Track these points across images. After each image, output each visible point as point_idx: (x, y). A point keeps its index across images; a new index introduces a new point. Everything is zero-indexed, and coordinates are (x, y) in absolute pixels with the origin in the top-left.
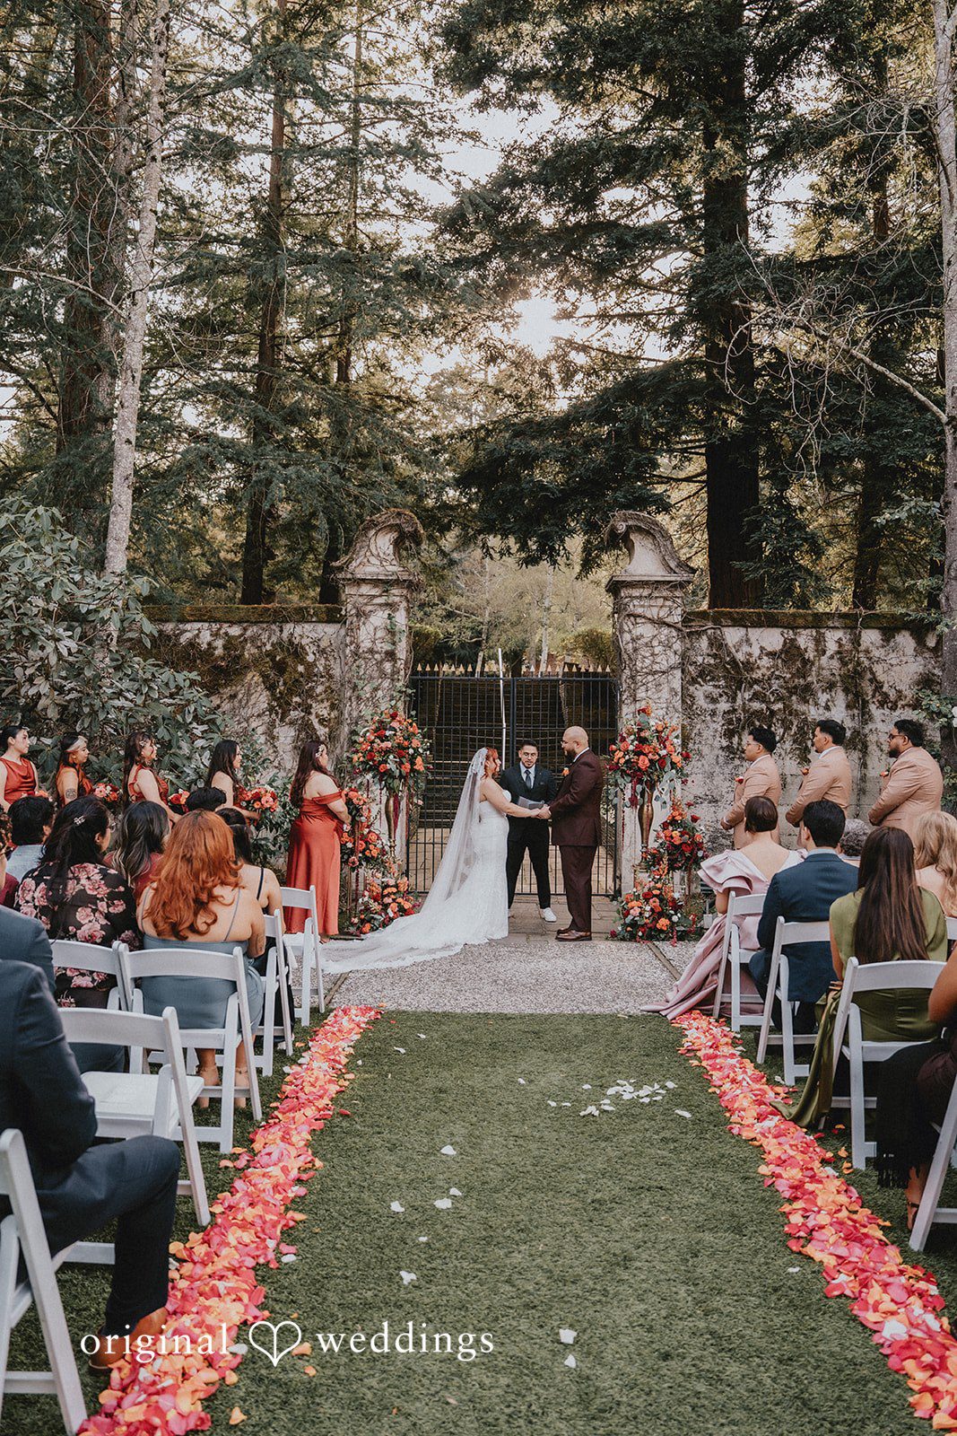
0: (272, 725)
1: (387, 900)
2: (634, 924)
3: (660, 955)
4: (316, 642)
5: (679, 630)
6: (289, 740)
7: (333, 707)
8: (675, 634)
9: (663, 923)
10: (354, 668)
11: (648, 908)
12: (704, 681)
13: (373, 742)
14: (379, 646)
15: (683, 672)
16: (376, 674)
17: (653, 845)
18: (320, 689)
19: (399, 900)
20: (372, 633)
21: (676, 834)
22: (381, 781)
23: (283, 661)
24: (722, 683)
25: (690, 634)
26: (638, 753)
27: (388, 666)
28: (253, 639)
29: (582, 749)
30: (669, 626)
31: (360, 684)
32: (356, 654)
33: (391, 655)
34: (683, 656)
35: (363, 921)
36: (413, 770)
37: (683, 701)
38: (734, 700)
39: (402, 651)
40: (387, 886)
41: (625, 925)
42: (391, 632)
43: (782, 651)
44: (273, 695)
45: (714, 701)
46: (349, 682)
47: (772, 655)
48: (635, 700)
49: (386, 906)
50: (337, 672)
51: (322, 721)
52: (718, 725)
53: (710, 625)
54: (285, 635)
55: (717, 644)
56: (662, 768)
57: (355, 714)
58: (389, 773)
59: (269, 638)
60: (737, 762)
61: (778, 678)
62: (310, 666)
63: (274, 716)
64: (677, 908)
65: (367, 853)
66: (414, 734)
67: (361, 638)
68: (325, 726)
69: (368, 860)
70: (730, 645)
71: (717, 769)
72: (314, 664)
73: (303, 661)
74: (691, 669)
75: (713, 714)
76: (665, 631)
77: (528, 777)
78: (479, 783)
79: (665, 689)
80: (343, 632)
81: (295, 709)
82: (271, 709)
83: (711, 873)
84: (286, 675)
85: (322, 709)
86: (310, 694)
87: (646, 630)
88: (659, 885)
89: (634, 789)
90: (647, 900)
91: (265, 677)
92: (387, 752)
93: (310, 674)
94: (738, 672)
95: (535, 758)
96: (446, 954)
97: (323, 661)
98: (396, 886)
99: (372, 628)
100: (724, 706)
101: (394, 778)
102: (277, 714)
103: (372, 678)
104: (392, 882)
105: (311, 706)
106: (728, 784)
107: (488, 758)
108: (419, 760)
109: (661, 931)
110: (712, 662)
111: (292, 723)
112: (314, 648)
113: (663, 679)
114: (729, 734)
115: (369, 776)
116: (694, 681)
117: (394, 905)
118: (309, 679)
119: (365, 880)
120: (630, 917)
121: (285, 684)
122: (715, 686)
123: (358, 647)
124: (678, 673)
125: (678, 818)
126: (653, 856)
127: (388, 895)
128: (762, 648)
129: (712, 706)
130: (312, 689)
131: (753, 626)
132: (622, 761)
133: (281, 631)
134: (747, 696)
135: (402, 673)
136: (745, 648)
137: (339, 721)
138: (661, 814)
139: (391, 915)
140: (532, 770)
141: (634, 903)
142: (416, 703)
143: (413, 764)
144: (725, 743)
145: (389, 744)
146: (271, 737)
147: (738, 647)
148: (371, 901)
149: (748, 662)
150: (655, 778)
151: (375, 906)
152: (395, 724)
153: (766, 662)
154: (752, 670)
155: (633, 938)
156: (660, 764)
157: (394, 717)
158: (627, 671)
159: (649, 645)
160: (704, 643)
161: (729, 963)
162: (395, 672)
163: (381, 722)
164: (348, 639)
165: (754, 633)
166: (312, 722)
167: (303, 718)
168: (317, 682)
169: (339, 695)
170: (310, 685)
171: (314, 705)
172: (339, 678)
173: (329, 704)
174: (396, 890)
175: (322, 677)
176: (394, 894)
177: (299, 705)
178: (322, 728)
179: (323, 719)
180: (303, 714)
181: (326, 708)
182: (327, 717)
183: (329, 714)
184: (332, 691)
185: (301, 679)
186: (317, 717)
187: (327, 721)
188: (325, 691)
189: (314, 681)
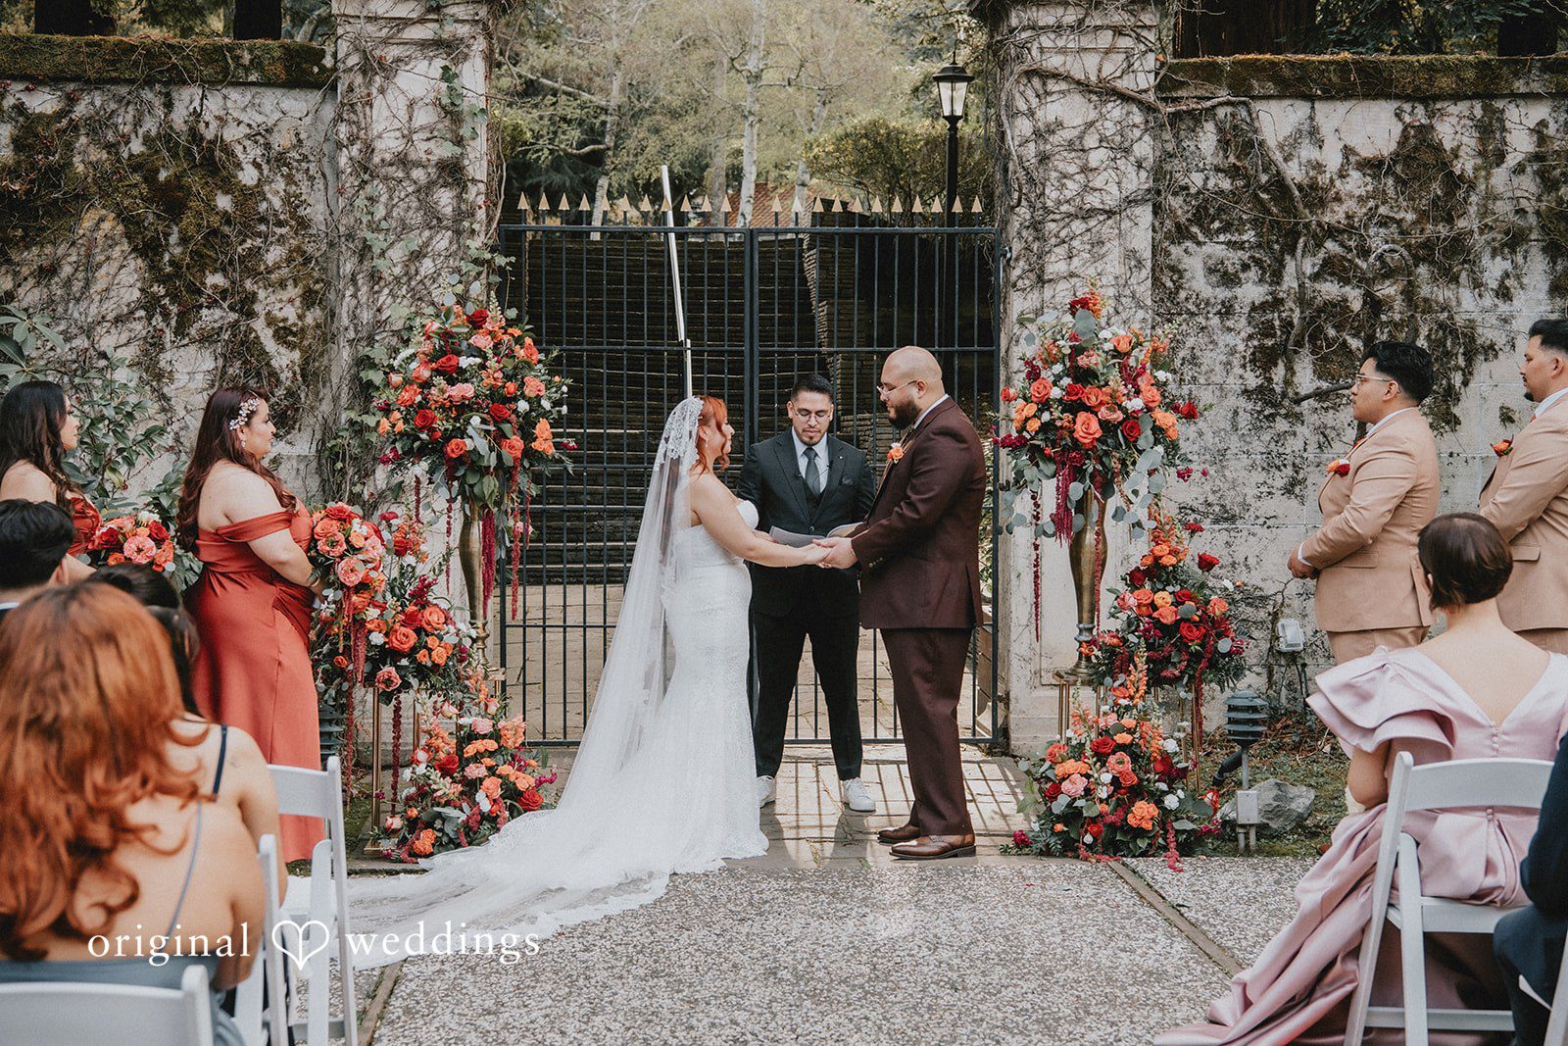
0: (154, 344)
1: (474, 771)
2: (1072, 815)
3: (1148, 894)
4: (261, 135)
5: (1148, 109)
6: (200, 381)
7: (310, 299)
8: (1138, 117)
9: (1143, 812)
10: (361, 202)
11: (1107, 778)
12: (1207, 232)
13: (426, 385)
14: (420, 149)
15: (1157, 210)
16: (416, 218)
17: (1108, 624)
18: (275, 254)
19: (505, 769)
20: (403, 114)
21: (1164, 598)
22: (450, 477)
23: (176, 183)
24: (1249, 236)
25: (1176, 117)
26: (1074, 406)
27: (445, 198)
28: (96, 126)
29: (932, 398)
30: (1124, 98)
31: (378, 242)
32: (364, 167)
33: (452, 172)
34: (1159, 173)
35: (413, 825)
36: (529, 453)
37: (1156, 282)
38: (1277, 276)
39: (478, 163)
40: (472, 736)
41: (1048, 817)
42: (452, 113)
43: (1396, 157)
44: (153, 267)
45: (1229, 280)
46: (350, 237)
47: (1373, 166)
48: (1041, 281)
49: (471, 786)
50: (316, 211)
51: (283, 334)
52: (1238, 337)
53: (1223, 95)
54: (179, 117)
55: (1240, 141)
56: (1132, 442)
57: (366, 316)
58: (471, 462)
59: (138, 123)
60: (1281, 425)
61: (1384, 222)
62: (248, 197)
63: (158, 320)
64: (1173, 775)
65: (422, 657)
66: (528, 365)
67: (377, 128)
68: (291, 346)
69: (422, 672)
70: (1271, 143)
71: (1234, 443)
72: (256, 193)
73: (228, 185)
74: (1176, 202)
75: (1227, 310)
76: (1115, 111)
77: (812, 465)
78: (685, 482)
79: (1114, 252)
80: (328, 112)
81: (213, 304)
82: (150, 304)
83: (1343, 702)
84: (188, 219)
85: (281, 304)
86: (250, 267)
87: (1068, 110)
88: (1128, 721)
89: (1063, 493)
90: (1101, 757)
91: (131, 223)
92: (463, 408)
93: (249, 214)
94: (1290, 210)
95: (824, 422)
96: (633, 901)
97: (280, 185)
98: (496, 735)
99: (402, 103)
100: (1252, 291)
101: (484, 471)
102: (166, 316)
103: (405, 227)
104: (484, 726)
105: (253, 297)
106: (1261, 477)
107: (704, 420)
108: (543, 428)
109: (1140, 833)
110: (1226, 184)
111: (206, 339)
112: (256, 152)
113: (1107, 229)
114: (1264, 359)
115: (421, 468)
116: (1181, 233)
117: (492, 785)
118: (247, 230)
119: (416, 717)
120: (1062, 801)
121: (184, 240)
122: (1232, 245)
123: (369, 149)
124: (1144, 214)
125: (1169, 560)
126: (1110, 652)
127: (477, 758)
128: (1348, 151)
129: (1223, 294)
130: (255, 253)
131: (1329, 96)
132: (1034, 425)
133: (169, 105)
134: (1309, 266)
135: (481, 214)
136: (1307, 152)
137: (326, 335)
138: (1126, 550)
139: (485, 806)
140: (821, 449)
141: (1070, 765)
142: (516, 287)
143: (528, 436)
144: (1253, 381)
145: (465, 390)
146: (154, 374)
147: (1289, 150)
148: (435, 775)
149: (1314, 186)
150: (1115, 465)
151: (445, 787)
152: (482, 341)
153: (1356, 183)
154: (1322, 203)
155: (1069, 848)
156: (1123, 433)
157: (476, 322)
158: (1023, 211)
159: (1076, 146)
160: (1207, 140)
161: (1391, 935)
162: (464, 213)
163: (446, 335)
164: (343, 130)
165: (1332, 116)
166: (257, 337)
167: (234, 325)
168: (266, 237)
169: (324, 270)
170: (249, 243)
171: (262, 294)
172: (323, 228)
173: (299, 291)
174: (496, 746)
175: (280, 224)
176: (491, 754)
177: (224, 293)
178: (283, 350)
179: (285, 328)
180: (233, 316)
181: (291, 301)
182: (295, 325)
183: (301, 317)
184: (307, 260)
185: (226, 229)
186: (269, 325)
187: (295, 335)
188: (289, 260)
189: (259, 234)
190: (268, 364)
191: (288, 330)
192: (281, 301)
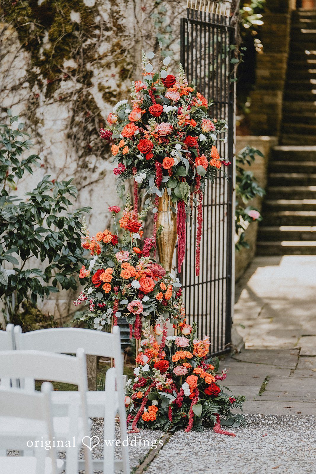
0: (34, 103)
1: (181, 370)
6: (60, 125)
7: (124, 74)
19: (198, 370)
23: (48, 6)
44: (34, 56)
46: (148, 37)
49: (178, 381)
50: (129, 21)
51: (108, 96)
62: (89, 14)
63: (36, 88)
68: (113, 103)
72: (94, 11)
73: (78, 6)
81: (68, 78)
82: (32, 79)
84: (54, 28)
86: (89, 55)
91: (22, 31)
93: (89, 25)
97: (108, 6)
98: (191, 349)
102: (41, 85)
105: (90, 74)
111: (63, 99)
117: (192, 380)
118: (88, 33)
121: (52, 40)
127: (180, 363)
130: (92, 47)
148: (158, 372)
151: (163, 380)
166: (93, 98)
167: (80, 91)
168: (99, 37)
169: (133, 57)
170: (89, 42)
171: (96, 72)
172: (132, 31)
173: (118, 70)
174: (191, 355)
175: (107, 29)
176: (188, 360)
177: (74, 72)
178: (108, 105)
179: (109, 93)
180: (79, 86)
181: (113, 76)
182: (115, 91)
183: (119, 86)
184: (123, 51)
185: (76, 33)
186: (100, 90)
187: (115, 96)
188: (113, 51)
189: (95, 36)
190: (99, 115)
191: (111, 94)
192: (107, 76)
